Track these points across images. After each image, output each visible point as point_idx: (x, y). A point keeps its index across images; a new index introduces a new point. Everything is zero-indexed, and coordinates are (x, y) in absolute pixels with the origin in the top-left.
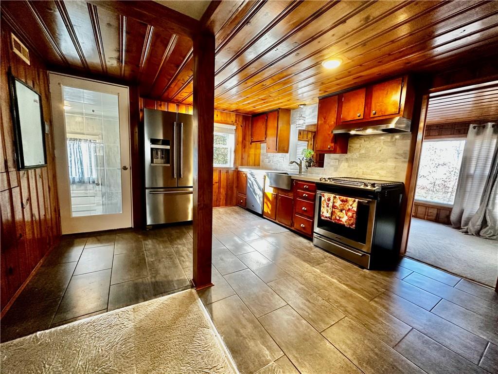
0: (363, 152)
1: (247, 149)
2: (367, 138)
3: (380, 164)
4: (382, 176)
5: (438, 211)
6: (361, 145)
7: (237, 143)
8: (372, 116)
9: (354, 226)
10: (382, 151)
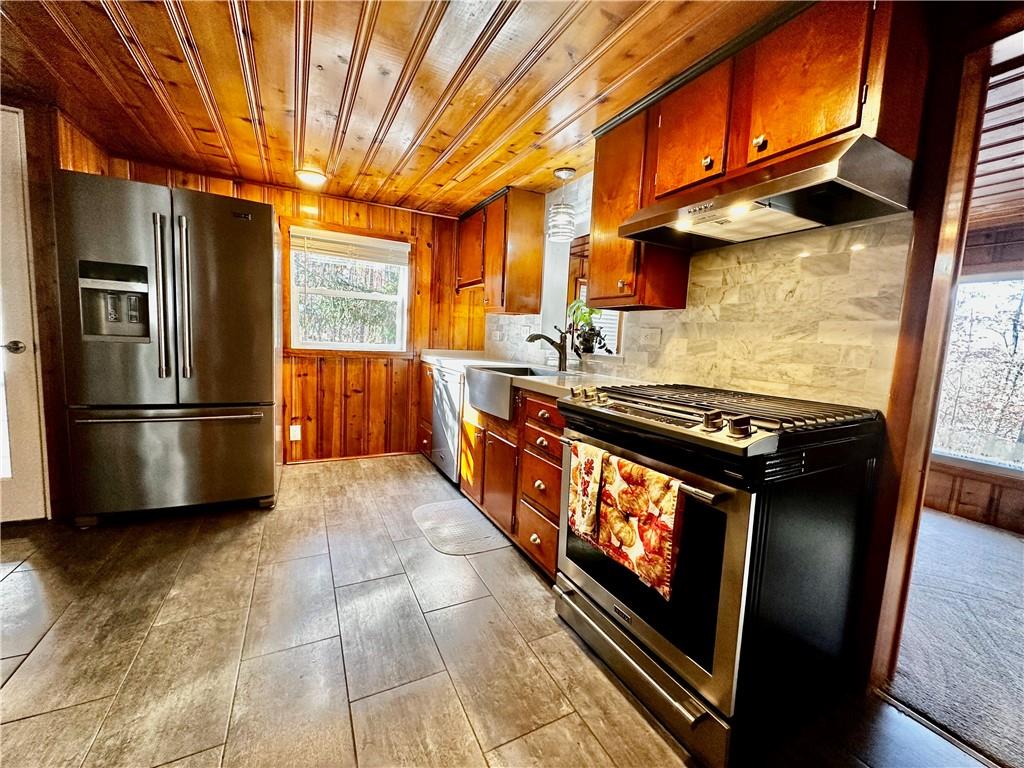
0: (733, 299)
1: (445, 306)
2: (745, 250)
3: (790, 339)
4: (799, 386)
5: (993, 491)
6: (728, 278)
7: (416, 288)
8: (754, 155)
9: (667, 589)
10: (797, 293)
